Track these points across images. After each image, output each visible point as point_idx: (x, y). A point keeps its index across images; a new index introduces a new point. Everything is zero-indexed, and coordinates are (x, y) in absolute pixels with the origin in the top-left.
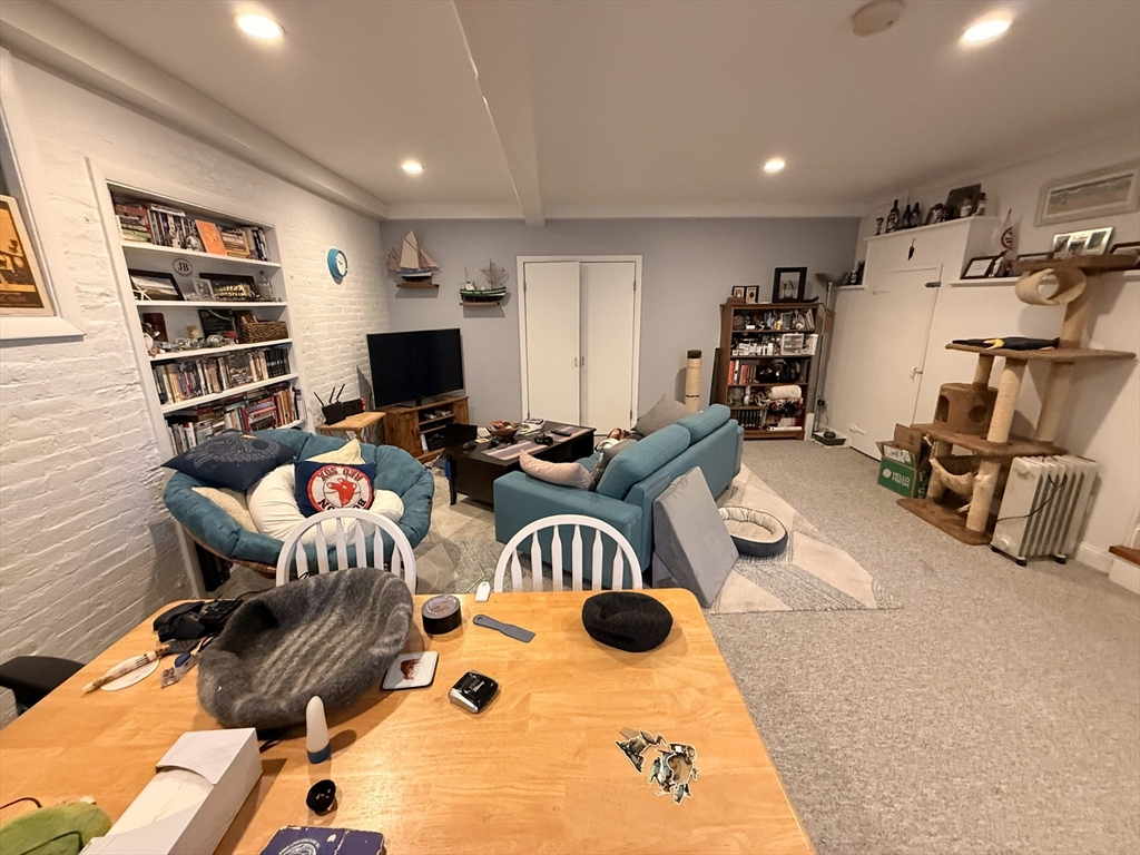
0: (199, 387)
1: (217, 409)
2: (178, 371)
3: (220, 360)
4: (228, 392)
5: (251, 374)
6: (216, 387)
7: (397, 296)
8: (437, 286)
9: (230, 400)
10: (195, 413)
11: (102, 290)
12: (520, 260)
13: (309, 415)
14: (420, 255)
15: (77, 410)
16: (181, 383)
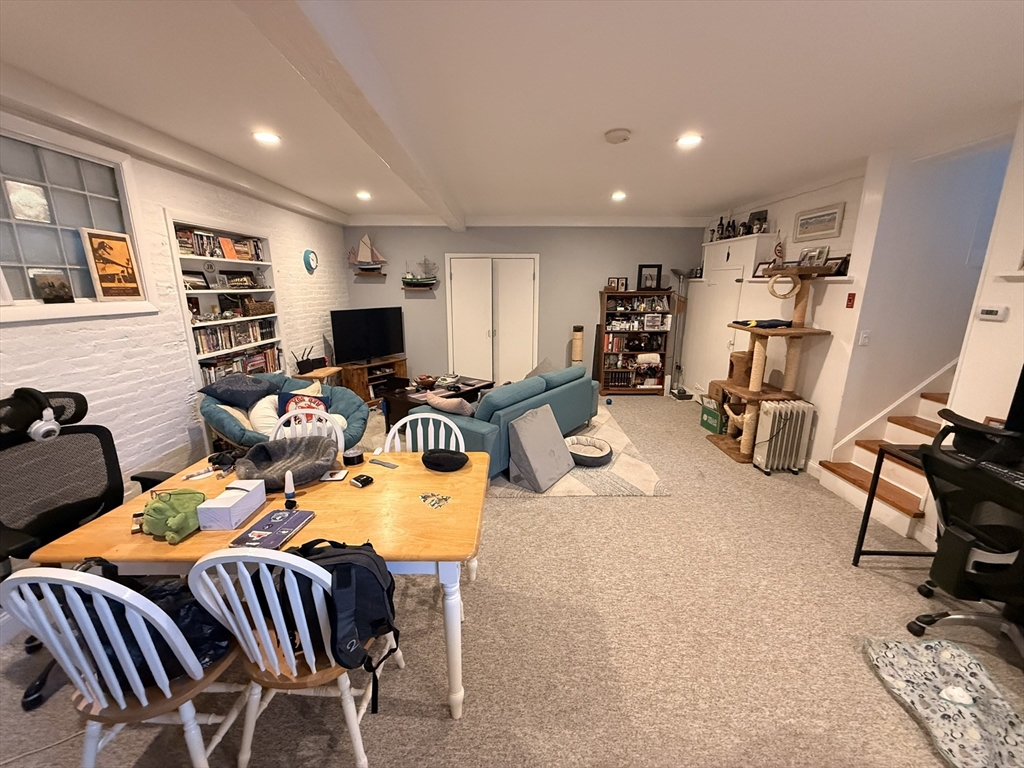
0: (218, 345)
1: (228, 359)
2: (206, 334)
3: (231, 328)
4: (236, 349)
5: (249, 337)
6: (228, 345)
7: (355, 282)
8: (385, 275)
9: (236, 354)
10: (215, 361)
11: (168, 285)
12: (448, 256)
13: (288, 367)
14: (372, 251)
15: (153, 356)
16: (208, 341)
